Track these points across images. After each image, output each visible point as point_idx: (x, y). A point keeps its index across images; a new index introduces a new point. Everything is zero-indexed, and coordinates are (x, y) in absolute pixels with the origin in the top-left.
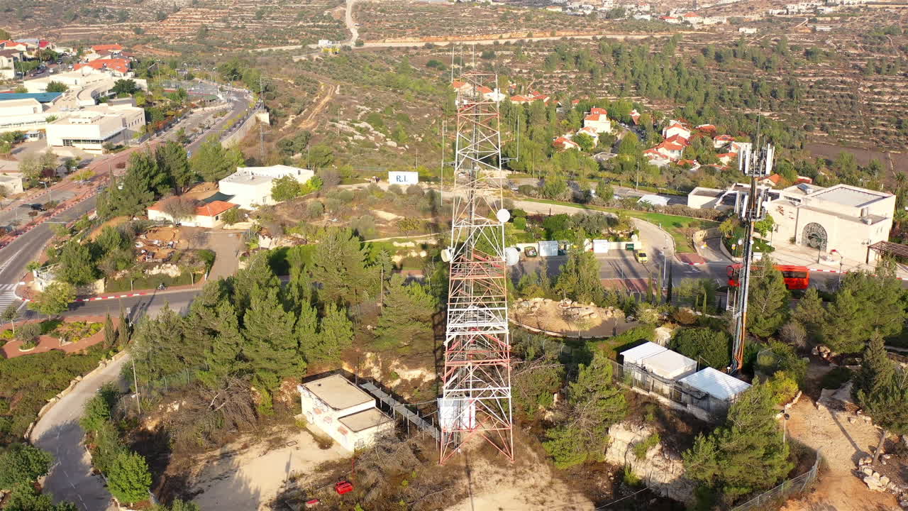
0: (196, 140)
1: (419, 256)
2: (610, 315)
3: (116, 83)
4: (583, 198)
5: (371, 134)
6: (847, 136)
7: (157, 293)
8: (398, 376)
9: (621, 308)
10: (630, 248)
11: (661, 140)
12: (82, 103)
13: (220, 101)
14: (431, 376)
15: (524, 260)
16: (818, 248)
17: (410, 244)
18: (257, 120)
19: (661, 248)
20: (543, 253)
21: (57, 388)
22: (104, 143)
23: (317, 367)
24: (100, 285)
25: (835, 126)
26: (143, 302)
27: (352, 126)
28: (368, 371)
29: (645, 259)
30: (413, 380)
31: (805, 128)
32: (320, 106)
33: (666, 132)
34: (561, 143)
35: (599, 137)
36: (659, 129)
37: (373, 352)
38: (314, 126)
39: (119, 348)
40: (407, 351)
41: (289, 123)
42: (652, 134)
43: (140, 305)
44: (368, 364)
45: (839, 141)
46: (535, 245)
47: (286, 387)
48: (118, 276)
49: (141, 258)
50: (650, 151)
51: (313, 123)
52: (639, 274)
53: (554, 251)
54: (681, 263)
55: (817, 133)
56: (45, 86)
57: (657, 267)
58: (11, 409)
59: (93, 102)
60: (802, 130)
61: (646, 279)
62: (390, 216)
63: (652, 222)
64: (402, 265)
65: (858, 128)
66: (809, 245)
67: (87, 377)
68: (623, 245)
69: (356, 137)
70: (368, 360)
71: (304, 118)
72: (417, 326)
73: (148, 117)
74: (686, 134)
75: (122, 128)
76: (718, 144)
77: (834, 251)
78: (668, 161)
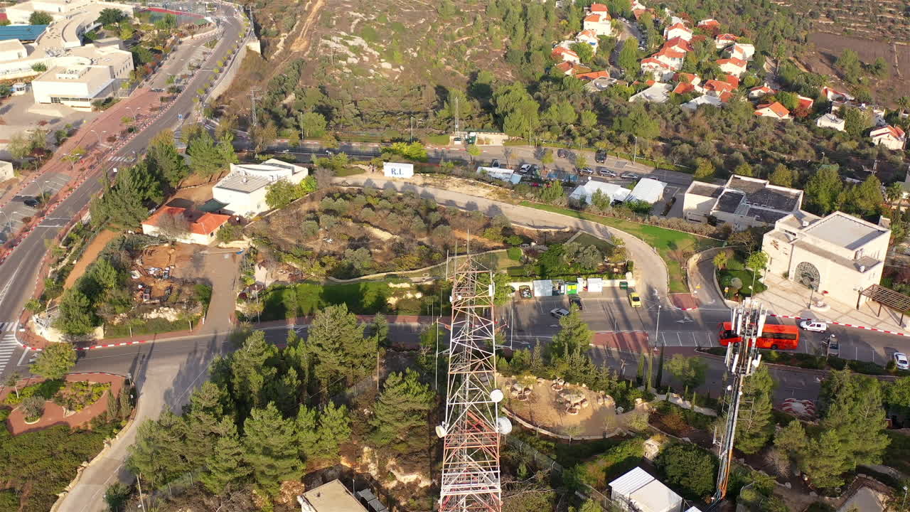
0: (187, 87)
1: (414, 298)
2: (601, 404)
3: (101, 13)
4: (579, 205)
5: (364, 52)
6: (853, 25)
7: (157, 341)
8: (394, 477)
9: (612, 395)
10: (624, 286)
11: (663, 45)
12: (67, 45)
13: (210, 24)
14: (425, 483)
15: (518, 303)
16: (811, 287)
17: (406, 285)
18: (249, 50)
19: (654, 285)
20: (538, 294)
21: (65, 480)
22: (93, 101)
23: (315, 463)
24: (99, 333)
25: (842, 12)
26: (142, 353)
27: (346, 44)
28: (365, 467)
29: (638, 303)
30: (409, 483)
31: (812, 15)
32: (312, 15)
33: (667, 33)
34: (560, 54)
35: (599, 42)
36: (661, 28)
37: (370, 447)
38: (306, 49)
39: (122, 424)
40: (402, 448)
41: (280, 46)
42: (652, 34)
43: (140, 359)
44: (365, 459)
45: (845, 30)
46: (530, 284)
47: (286, 487)
48: (117, 321)
49: (138, 295)
50: (650, 61)
51: (306, 43)
52: (633, 325)
53: (549, 292)
54: (674, 308)
55: (823, 20)
56: (28, 14)
57: (651, 314)
58: (22, 505)
59: (78, 43)
60: (807, 18)
61: (639, 332)
62: (385, 236)
63: (647, 241)
64: (397, 309)
65: (864, 15)
66: (801, 282)
67: (93, 462)
68: (617, 283)
69: (350, 60)
70: (366, 455)
71: (297, 35)
72: (413, 421)
73: (137, 60)
74: (687, 36)
75: (110, 81)
76: (720, 44)
77: (826, 292)
78: (669, 71)
